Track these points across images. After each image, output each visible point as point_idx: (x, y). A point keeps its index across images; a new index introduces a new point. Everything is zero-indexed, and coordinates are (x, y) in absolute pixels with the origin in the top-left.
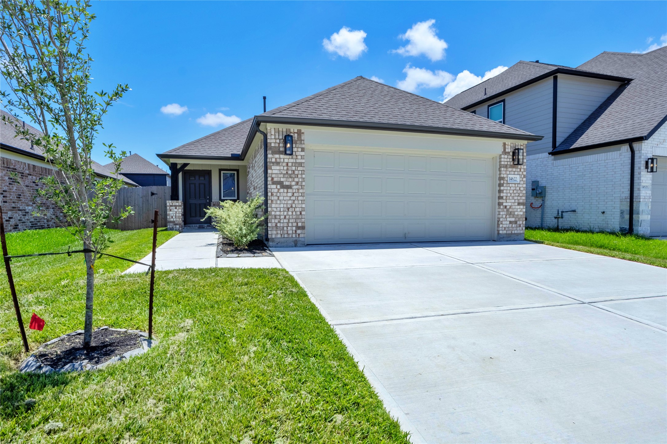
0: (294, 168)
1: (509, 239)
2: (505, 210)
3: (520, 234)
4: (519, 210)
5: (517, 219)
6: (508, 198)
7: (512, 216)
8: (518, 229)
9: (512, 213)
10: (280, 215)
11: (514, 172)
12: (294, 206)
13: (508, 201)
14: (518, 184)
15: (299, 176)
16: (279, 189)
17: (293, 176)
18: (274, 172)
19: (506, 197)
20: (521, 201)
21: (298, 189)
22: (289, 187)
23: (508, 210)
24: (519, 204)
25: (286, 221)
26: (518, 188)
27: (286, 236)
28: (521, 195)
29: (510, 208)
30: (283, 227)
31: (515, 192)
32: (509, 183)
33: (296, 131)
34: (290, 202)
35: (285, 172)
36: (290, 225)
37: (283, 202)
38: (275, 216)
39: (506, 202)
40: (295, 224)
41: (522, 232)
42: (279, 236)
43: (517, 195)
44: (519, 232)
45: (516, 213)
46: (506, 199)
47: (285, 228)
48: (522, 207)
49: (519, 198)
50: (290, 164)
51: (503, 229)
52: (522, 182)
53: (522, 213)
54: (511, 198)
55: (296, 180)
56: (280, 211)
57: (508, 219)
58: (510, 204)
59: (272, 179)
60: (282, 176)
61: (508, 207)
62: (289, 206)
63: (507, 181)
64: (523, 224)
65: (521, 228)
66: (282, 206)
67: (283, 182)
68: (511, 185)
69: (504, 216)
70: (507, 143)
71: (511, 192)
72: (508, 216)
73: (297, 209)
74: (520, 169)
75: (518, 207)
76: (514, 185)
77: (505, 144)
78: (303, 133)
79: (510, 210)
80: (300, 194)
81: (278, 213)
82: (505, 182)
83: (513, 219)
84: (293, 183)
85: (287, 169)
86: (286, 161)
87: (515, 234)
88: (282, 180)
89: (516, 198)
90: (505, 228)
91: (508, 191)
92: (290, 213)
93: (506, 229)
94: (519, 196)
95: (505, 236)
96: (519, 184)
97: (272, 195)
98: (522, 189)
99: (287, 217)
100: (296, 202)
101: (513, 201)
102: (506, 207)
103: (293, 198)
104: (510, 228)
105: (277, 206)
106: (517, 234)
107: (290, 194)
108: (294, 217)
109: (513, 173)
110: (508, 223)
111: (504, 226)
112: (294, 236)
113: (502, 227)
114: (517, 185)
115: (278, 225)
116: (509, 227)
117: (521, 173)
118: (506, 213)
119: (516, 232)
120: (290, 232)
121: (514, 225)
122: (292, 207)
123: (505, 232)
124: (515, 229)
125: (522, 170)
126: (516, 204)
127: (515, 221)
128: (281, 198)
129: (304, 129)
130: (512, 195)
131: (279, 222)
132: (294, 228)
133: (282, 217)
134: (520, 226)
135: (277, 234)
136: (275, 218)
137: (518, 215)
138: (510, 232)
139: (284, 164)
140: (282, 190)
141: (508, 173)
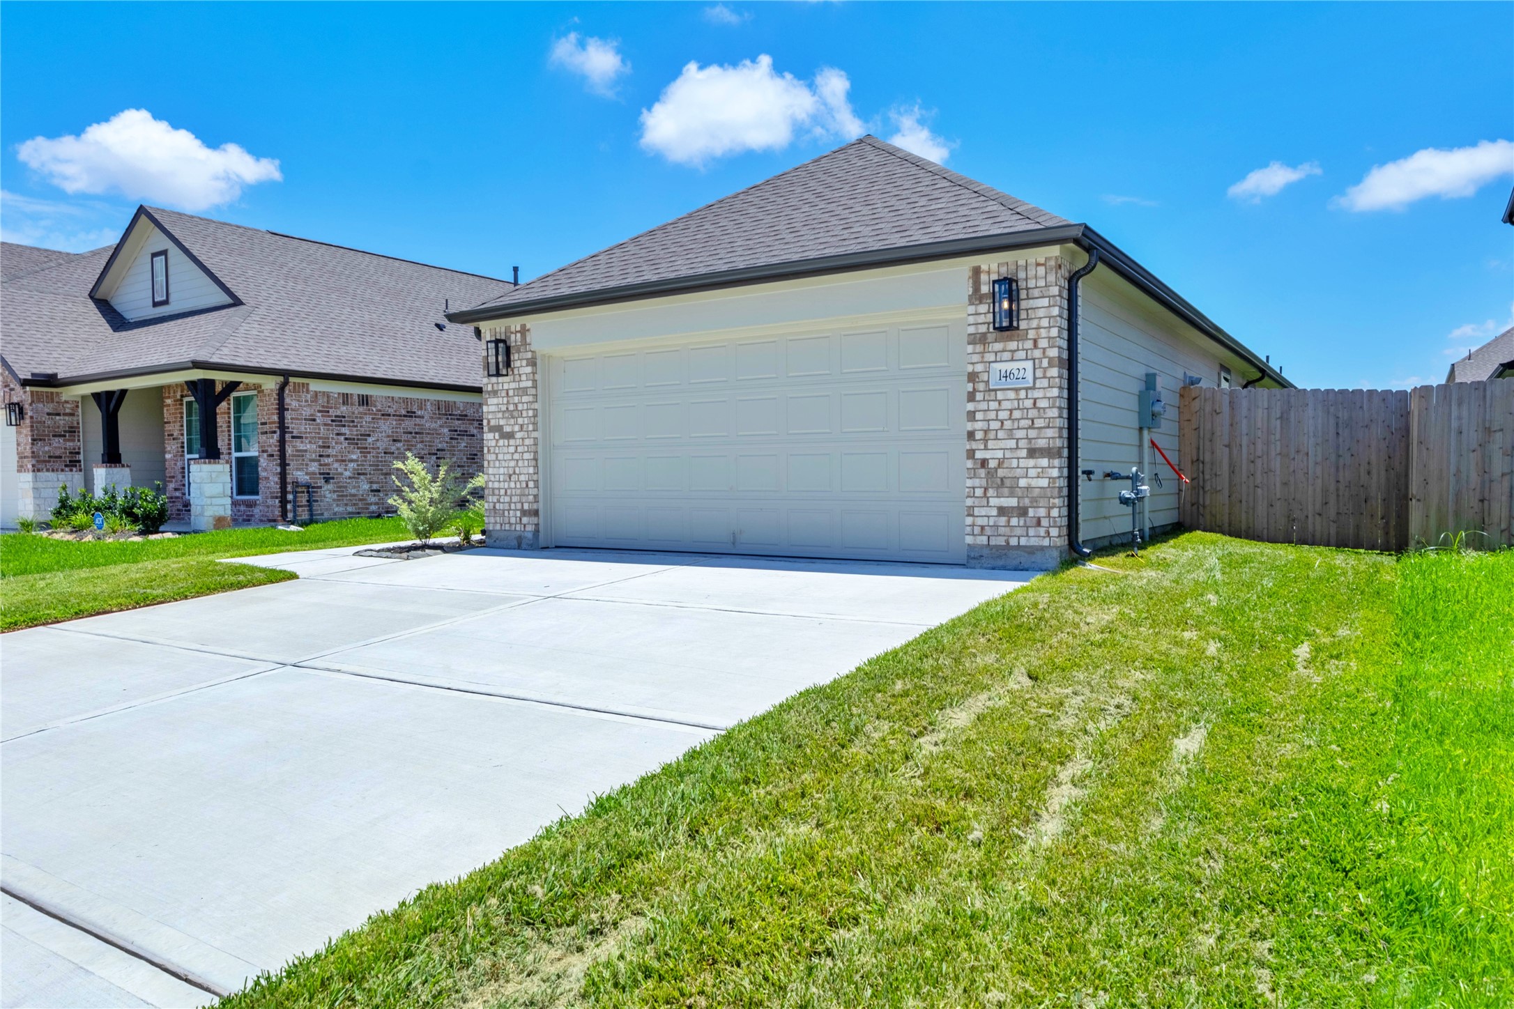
0: (516, 399)
1: (1000, 563)
2: (982, 472)
3: (1042, 548)
4: (1032, 473)
5: (1027, 502)
6: (992, 435)
7: (1006, 491)
8: (1032, 532)
9: (1008, 483)
10: (499, 489)
11: (1013, 351)
12: (517, 472)
13: (991, 444)
14: (1027, 389)
15: (524, 414)
16: (497, 440)
17: (515, 414)
18: (492, 408)
19: (986, 432)
20: (1042, 443)
21: (523, 439)
22: (510, 436)
23: (991, 474)
24: (1032, 453)
25: (507, 499)
26: (1029, 403)
27: (507, 527)
28: (1039, 423)
29: (1000, 465)
30: (504, 510)
31: (1017, 414)
32: (996, 390)
33: (518, 328)
34: (512, 464)
35: (504, 408)
36: (513, 506)
37: (504, 464)
38: (493, 489)
39: (986, 448)
40: (519, 506)
41: (1046, 542)
42: (498, 527)
43: (1026, 423)
44: (1034, 542)
45: (1023, 483)
46: (985, 440)
47: (506, 513)
48: (1044, 462)
49: (1032, 434)
50: (511, 393)
51: (977, 530)
52: (1043, 383)
53: (1044, 483)
54: (1001, 434)
55: (520, 421)
56: (499, 481)
57: (993, 502)
58: (1000, 454)
59: (489, 422)
60: (500, 415)
61: (992, 464)
62: (511, 472)
63: (987, 382)
64: (1049, 516)
65: (1042, 531)
66: (502, 471)
67: (502, 426)
68: (1000, 395)
69: (979, 492)
70: (984, 267)
71: (1003, 415)
72: (991, 492)
73: (522, 478)
74: (1035, 341)
75: (1031, 462)
76: (1012, 395)
77: (977, 271)
78: (528, 330)
79: (1001, 473)
80: (526, 449)
81: (496, 485)
82: (981, 386)
83: (1013, 502)
84: (517, 428)
85: (508, 403)
86: (506, 387)
87: (1019, 547)
88: (502, 422)
89: (1020, 434)
90: (982, 528)
91: (992, 415)
92: (512, 485)
93: (988, 531)
94: (1032, 427)
95: (985, 552)
96: (1033, 388)
97: (489, 451)
98: (1043, 404)
99: (509, 492)
100: (520, 463)
101: (1012, 444)
102: (984, 463)
103: (516, 456)
104: (1002, 530)
105: (495, 471)
106: (1031, 550)
107: (512, 449)
108: (518, 492)
109: (1007, 356)
110: (994, 512)
111: (980, 521)
112: (518, 528)
113: (973, 525)
114: (1022, 394)
115: (497, 507)
116: (996, 526)
117: (1037, 353)
118: (984, 482)
119: (1023, 541)
120: (513, 520)
121: (1014, 521)
122: (514, 473)
123: (983, 540)
124: (1018, 531)
125: (1043, 343)
126: (1024, 453)
127: (1018, 507)
128: (500, 457)
129: (531, 321)
130: (1008, 424)
131: (499, 501)
132: (518, 514)
133: (502, 492)
134: (1039, 524)
135: (496, 523)
136: (494, 494)
137: (1028, 488)
138: (1001, 541)
139: (504, 394)
140: (501, 442)
141: (991, 357)
